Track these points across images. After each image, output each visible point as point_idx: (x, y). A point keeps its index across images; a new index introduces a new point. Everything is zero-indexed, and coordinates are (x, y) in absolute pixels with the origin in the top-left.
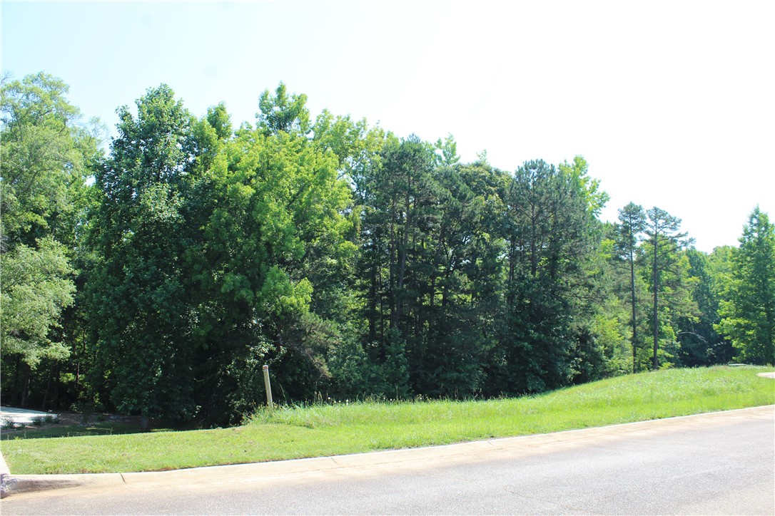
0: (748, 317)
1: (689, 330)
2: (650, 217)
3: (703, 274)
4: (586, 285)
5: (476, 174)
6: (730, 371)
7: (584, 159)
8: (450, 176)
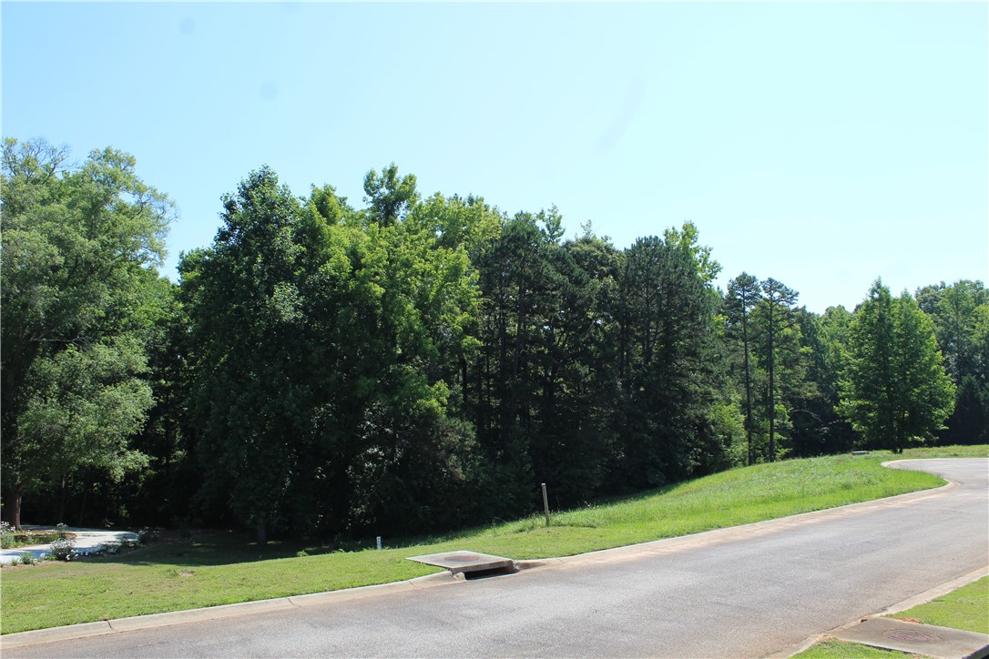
0: (868, 398)
1: (801, 407)
2: (764, 289)
3: (816, 341)
4: (702, 370)
5: (588, 254)
6: (855, 460)
7: (695, 225)
8: (564, 258)
